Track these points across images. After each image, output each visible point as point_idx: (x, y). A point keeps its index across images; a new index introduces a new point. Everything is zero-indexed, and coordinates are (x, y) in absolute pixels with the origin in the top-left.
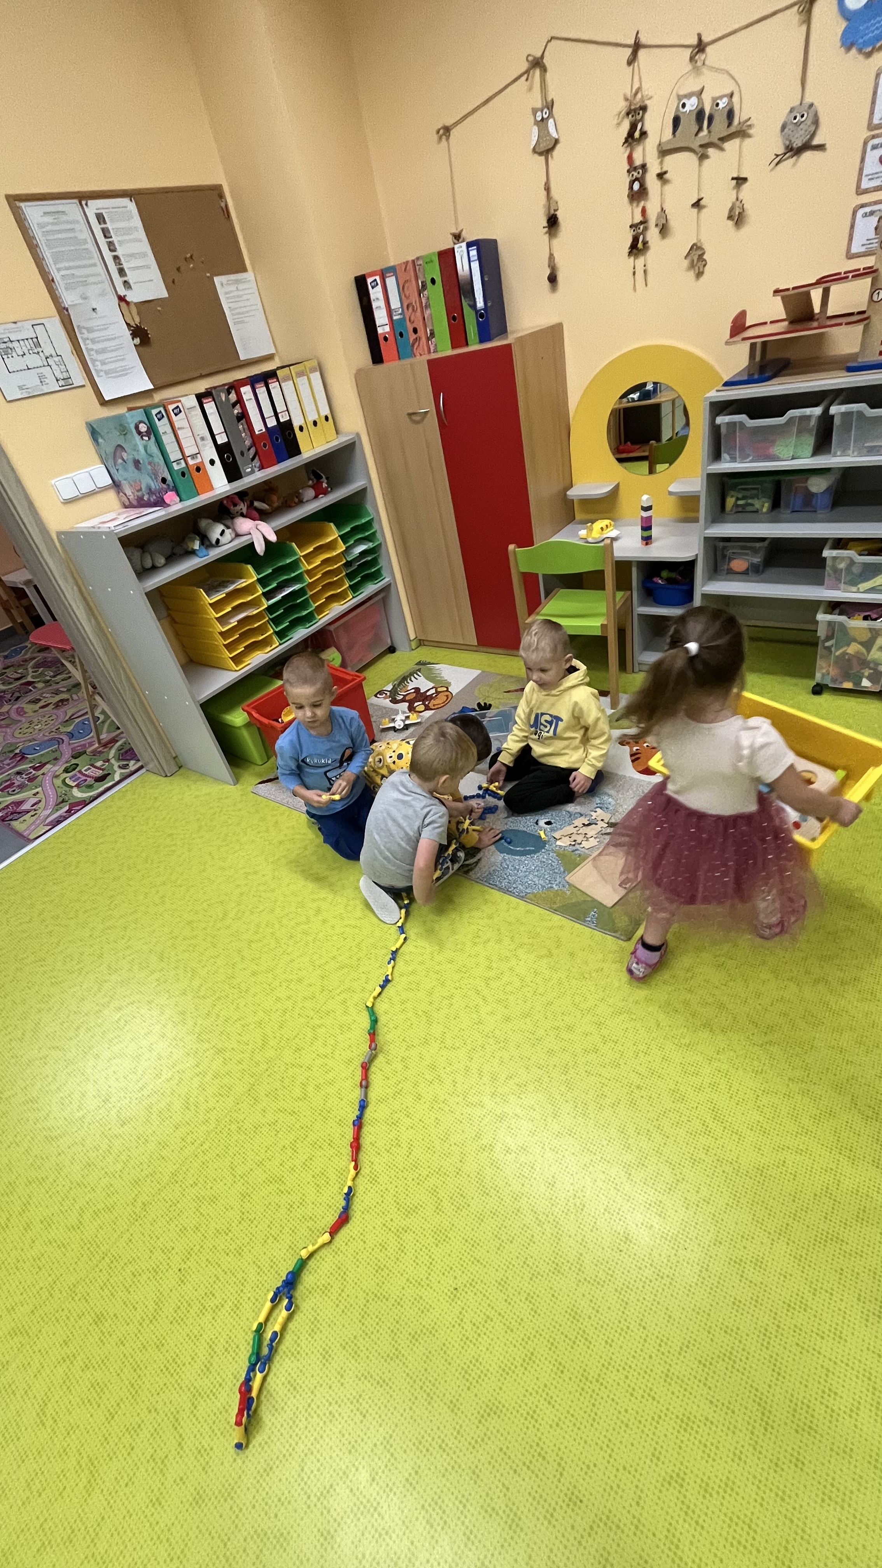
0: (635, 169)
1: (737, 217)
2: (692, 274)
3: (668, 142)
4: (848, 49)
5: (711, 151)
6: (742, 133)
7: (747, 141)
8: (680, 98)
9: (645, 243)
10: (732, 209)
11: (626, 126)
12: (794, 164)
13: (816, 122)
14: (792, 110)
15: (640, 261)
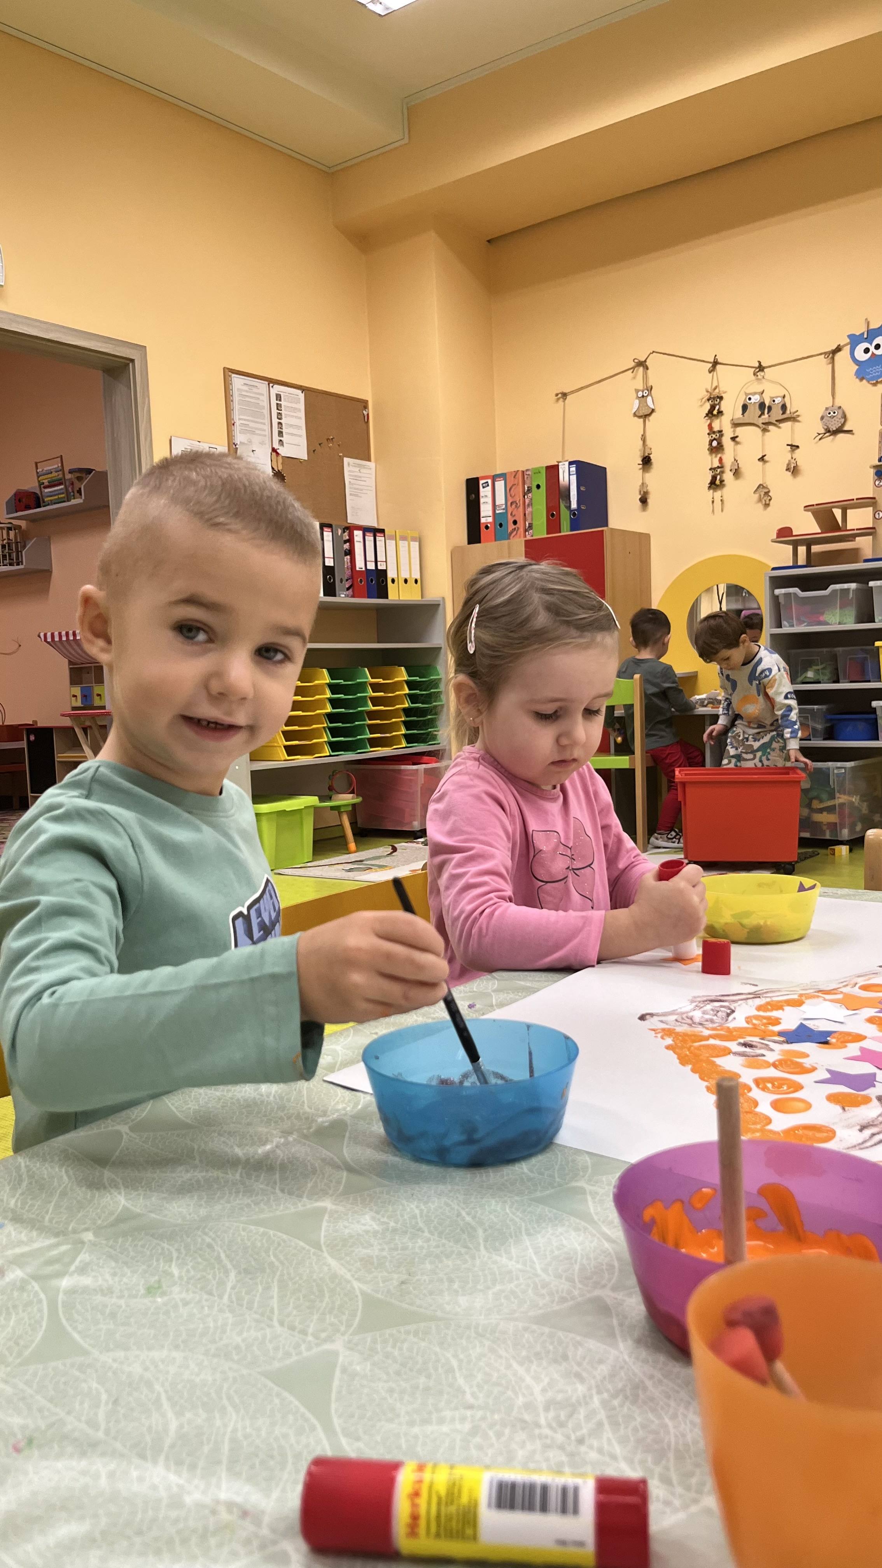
0: (714, 433)
1: (794, 470)
2: (760, 506)
3: (739, 419)
4: (861, 379)
5: (771, 428)
6: (793, 419)
7: (797, 424)
8: (746, 394)
9: (722, 481)
10: (788, 465)
11: (707, 406)
12: (833, 440)
13: (845, 416)
14: (827, 409)
15: (718, 494)
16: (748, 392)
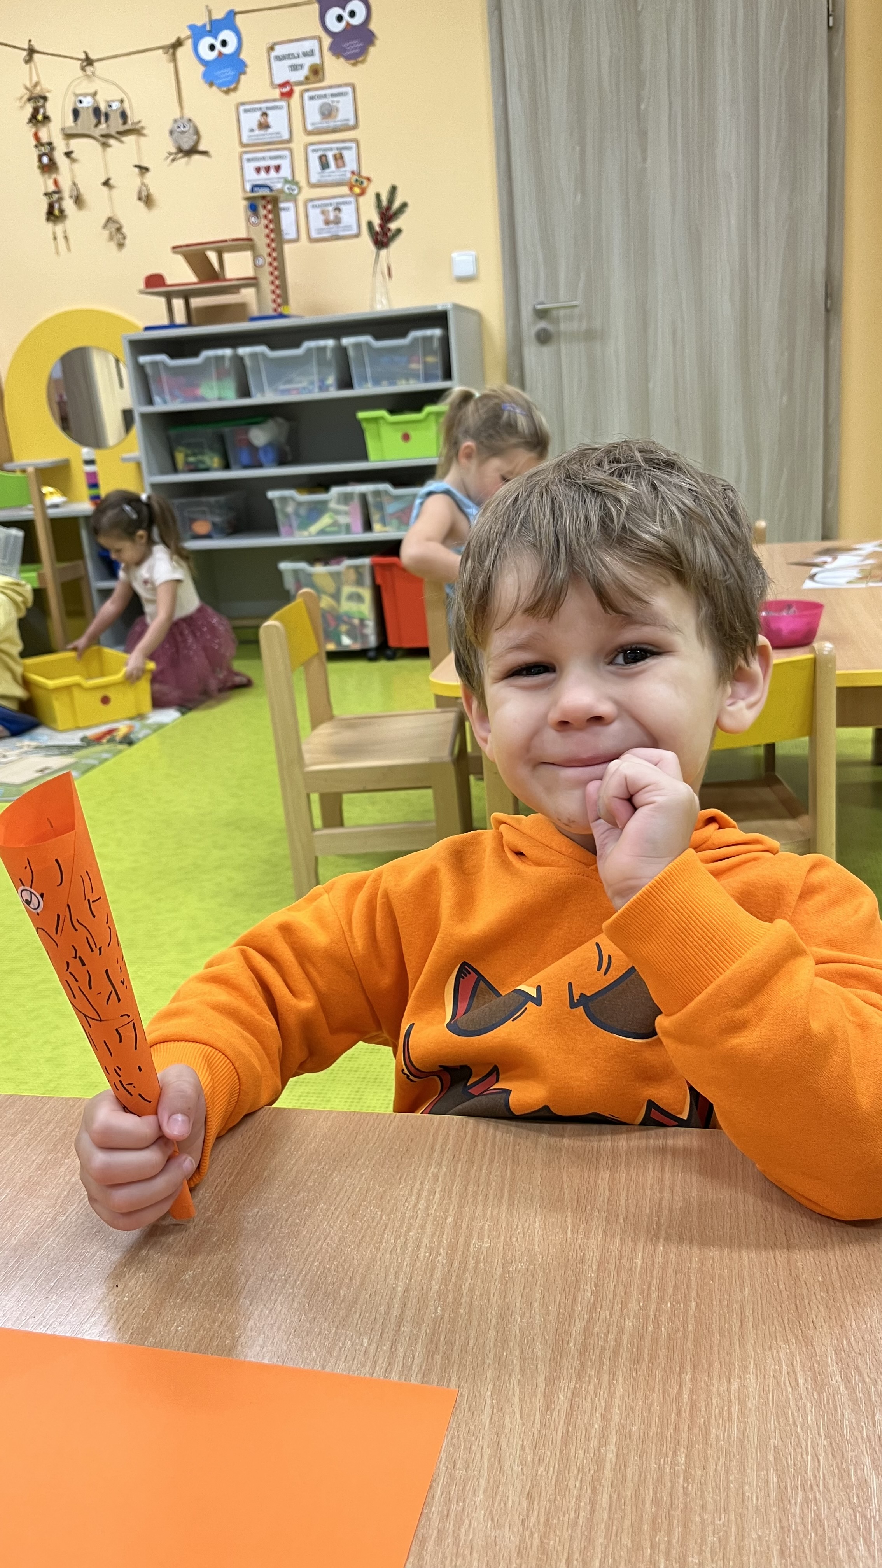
0: (42, 145)
1: (147, 200)
2: (113, 246)
3: (70, 128)
4: (211, 84)
5: (112, 142)
6: (137, 131)
7: (142, 139)
8: (76, 95)
9: (62, 211)
10: (140, 192)
11: (29, 109)
12: (187, 164)
13: (197, 132)
14: (175, 121)
15: (59, 228)
16: (78, 92)
